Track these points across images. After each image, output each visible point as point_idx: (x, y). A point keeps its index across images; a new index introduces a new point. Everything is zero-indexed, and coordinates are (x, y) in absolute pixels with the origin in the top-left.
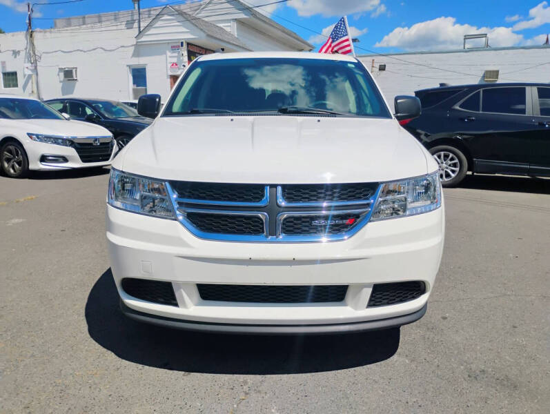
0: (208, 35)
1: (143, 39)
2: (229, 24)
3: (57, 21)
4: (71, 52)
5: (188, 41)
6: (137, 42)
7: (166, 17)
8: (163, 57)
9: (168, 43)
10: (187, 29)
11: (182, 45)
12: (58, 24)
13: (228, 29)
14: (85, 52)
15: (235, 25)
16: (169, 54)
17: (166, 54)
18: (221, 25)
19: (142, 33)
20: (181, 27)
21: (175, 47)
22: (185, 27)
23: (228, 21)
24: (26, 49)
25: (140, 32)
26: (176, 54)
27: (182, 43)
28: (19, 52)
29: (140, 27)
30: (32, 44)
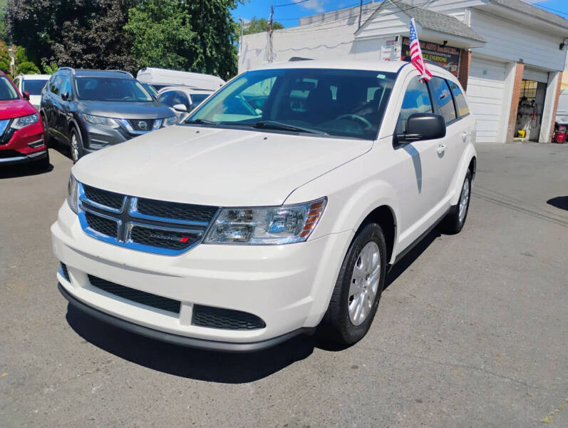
0: (424, 28)
1: (362, 35)
2: (463, 13)
3: (302, 20)
4: (299, 50)
5: (404, 35)
6: (356, 38)
7: (385, 11)
8: (377, 53)
9: (384, 38)
10: (404, 22)
11: (397, 40)
12: (302, 23)
13: (461, 19)
14: (311, 49)
15: (469, 13)
16: (383, 49)
17: (380, 49)
18: (453, 15)
19: (361, 29)
20: (399, 21)
21: (390, 42)
22: (401, 21)
23: (462, 9)
24: (266, 47)
25: (360, 27)
26: (390, 50)
27: (397, 37)
28: (261, 50)
29: (360, 22)
30: (271, 43)
